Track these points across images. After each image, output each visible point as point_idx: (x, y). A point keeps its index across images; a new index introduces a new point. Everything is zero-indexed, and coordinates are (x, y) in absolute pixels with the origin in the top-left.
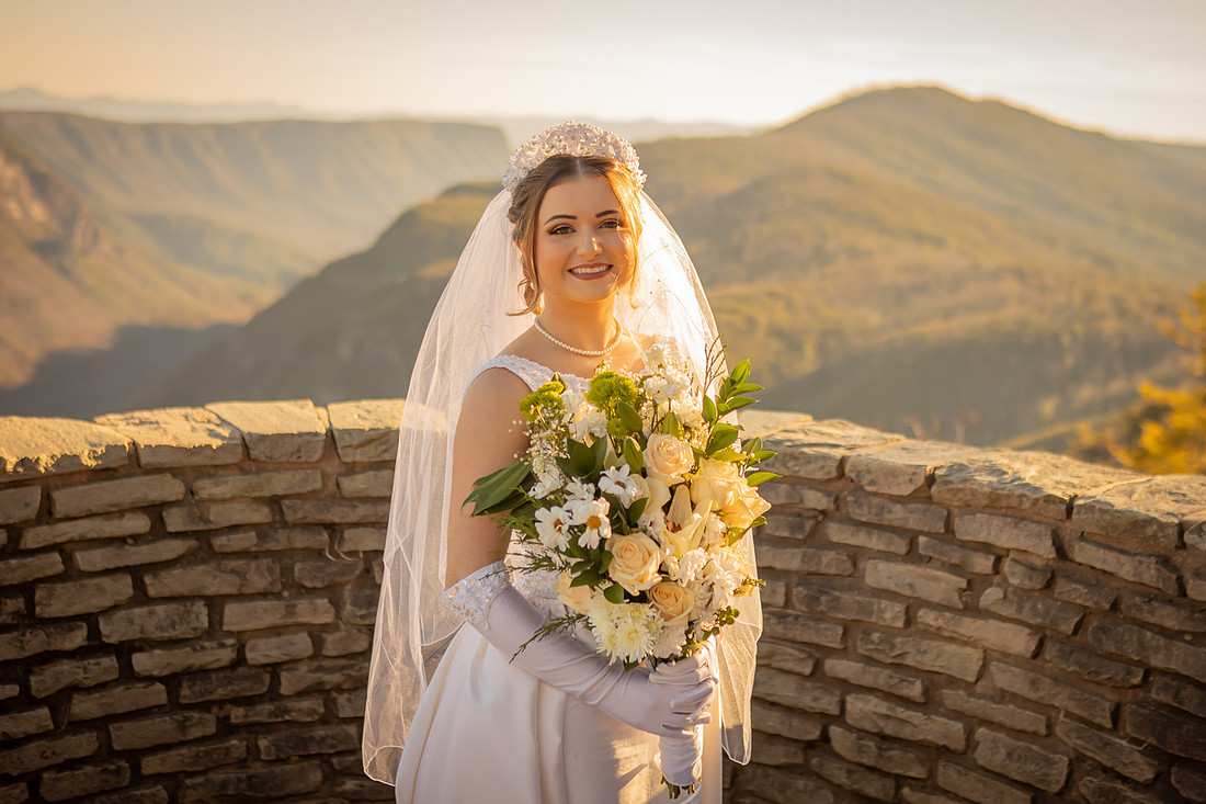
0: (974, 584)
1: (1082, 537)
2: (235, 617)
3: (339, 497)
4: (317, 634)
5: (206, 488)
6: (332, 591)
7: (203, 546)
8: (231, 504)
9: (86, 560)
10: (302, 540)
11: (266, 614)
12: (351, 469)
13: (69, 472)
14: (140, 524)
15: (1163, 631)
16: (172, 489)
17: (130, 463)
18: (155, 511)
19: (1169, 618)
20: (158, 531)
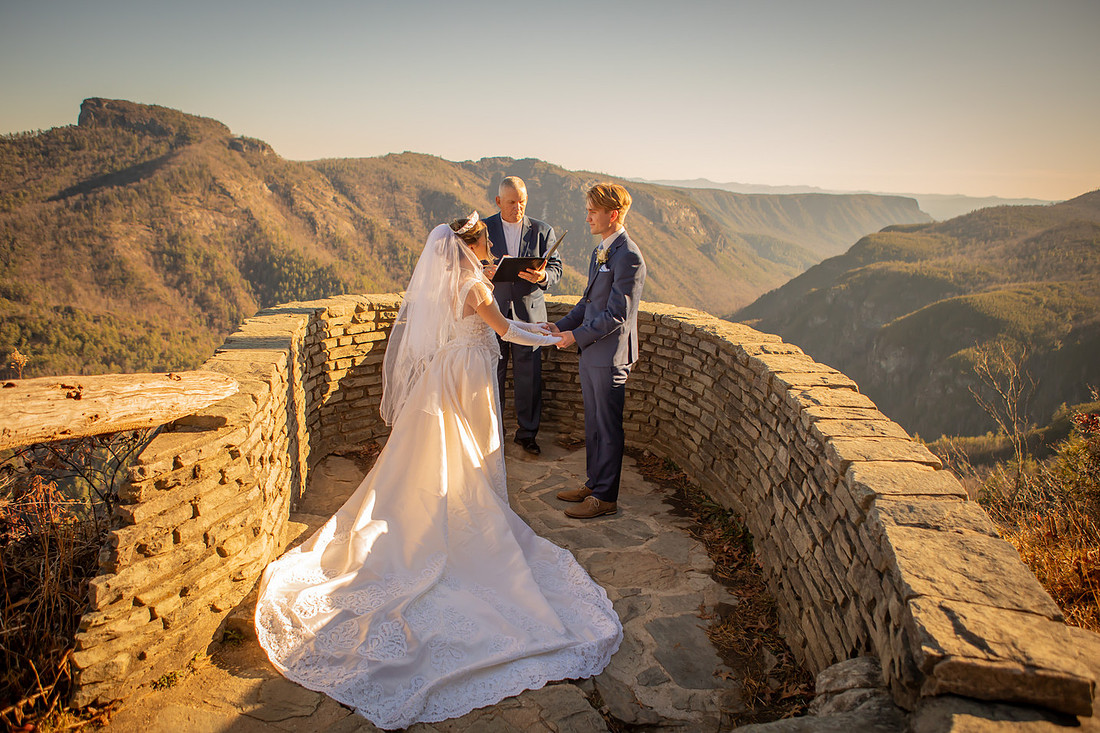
0: (703, 364)
1: (723, 350)
15: (733, 381)
19: (731, 375)
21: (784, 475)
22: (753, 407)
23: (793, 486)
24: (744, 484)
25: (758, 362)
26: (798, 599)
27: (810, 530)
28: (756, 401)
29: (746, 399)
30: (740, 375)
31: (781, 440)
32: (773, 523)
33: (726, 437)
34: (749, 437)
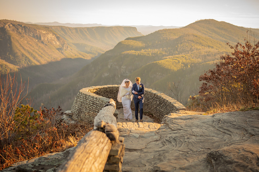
2: (108, 95)
3: (113, 89)
4: (112, 96)
5: (107, 89)
6: (113, 94)
7: (107, 92)
8: (108, 90)
9: (102, 92)
10: (111, 92)
11: (110, 95)
12: (114, 88)
13: (102, 88)
14: (104, 91)
16: (106, 89)
17: (104, 88)
18: (105, 90)
19: (147, 94)
20: (105, 91)
21: (158, 104)
22: (152, 98)
23: (160, 105)
24: (150, 108)
25: (152, 93)
26: (163, 116)
27: (164, 108)
28: (152, 97)
29: (150, 97)
30: (148, 94)
31: (157, 101)
32: (157, 110)
33: (146, 102)
34: (151, 102)
